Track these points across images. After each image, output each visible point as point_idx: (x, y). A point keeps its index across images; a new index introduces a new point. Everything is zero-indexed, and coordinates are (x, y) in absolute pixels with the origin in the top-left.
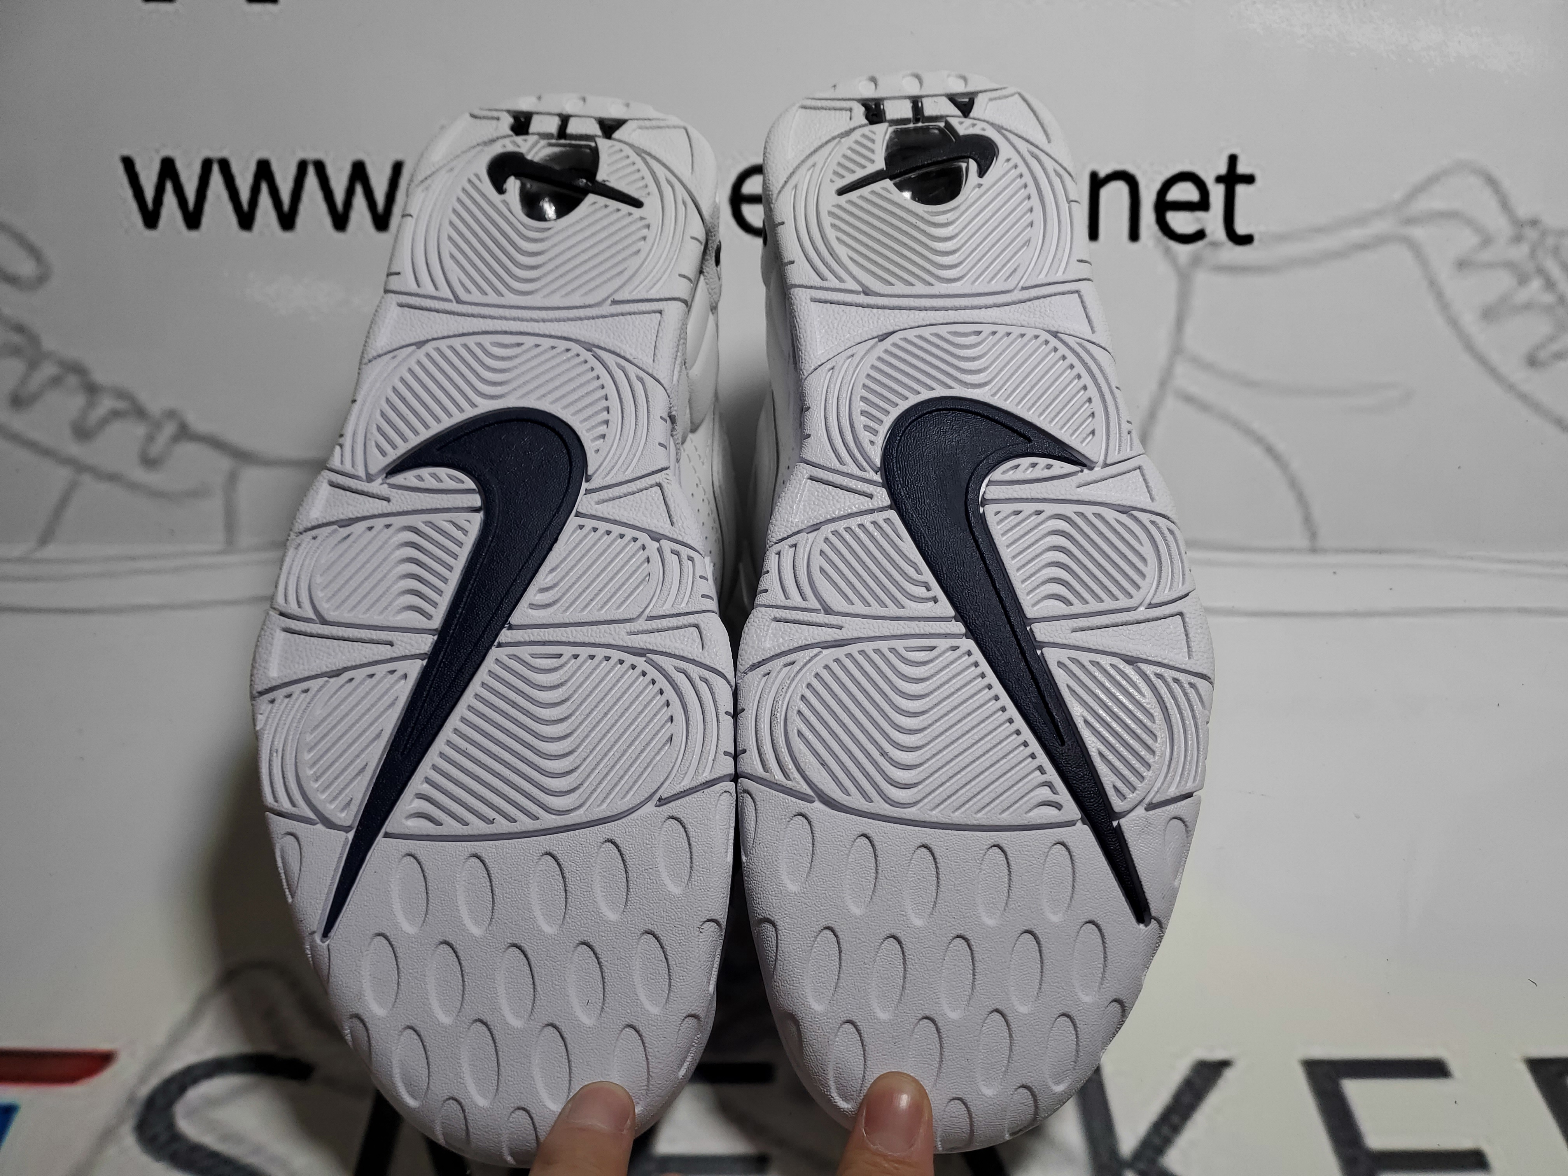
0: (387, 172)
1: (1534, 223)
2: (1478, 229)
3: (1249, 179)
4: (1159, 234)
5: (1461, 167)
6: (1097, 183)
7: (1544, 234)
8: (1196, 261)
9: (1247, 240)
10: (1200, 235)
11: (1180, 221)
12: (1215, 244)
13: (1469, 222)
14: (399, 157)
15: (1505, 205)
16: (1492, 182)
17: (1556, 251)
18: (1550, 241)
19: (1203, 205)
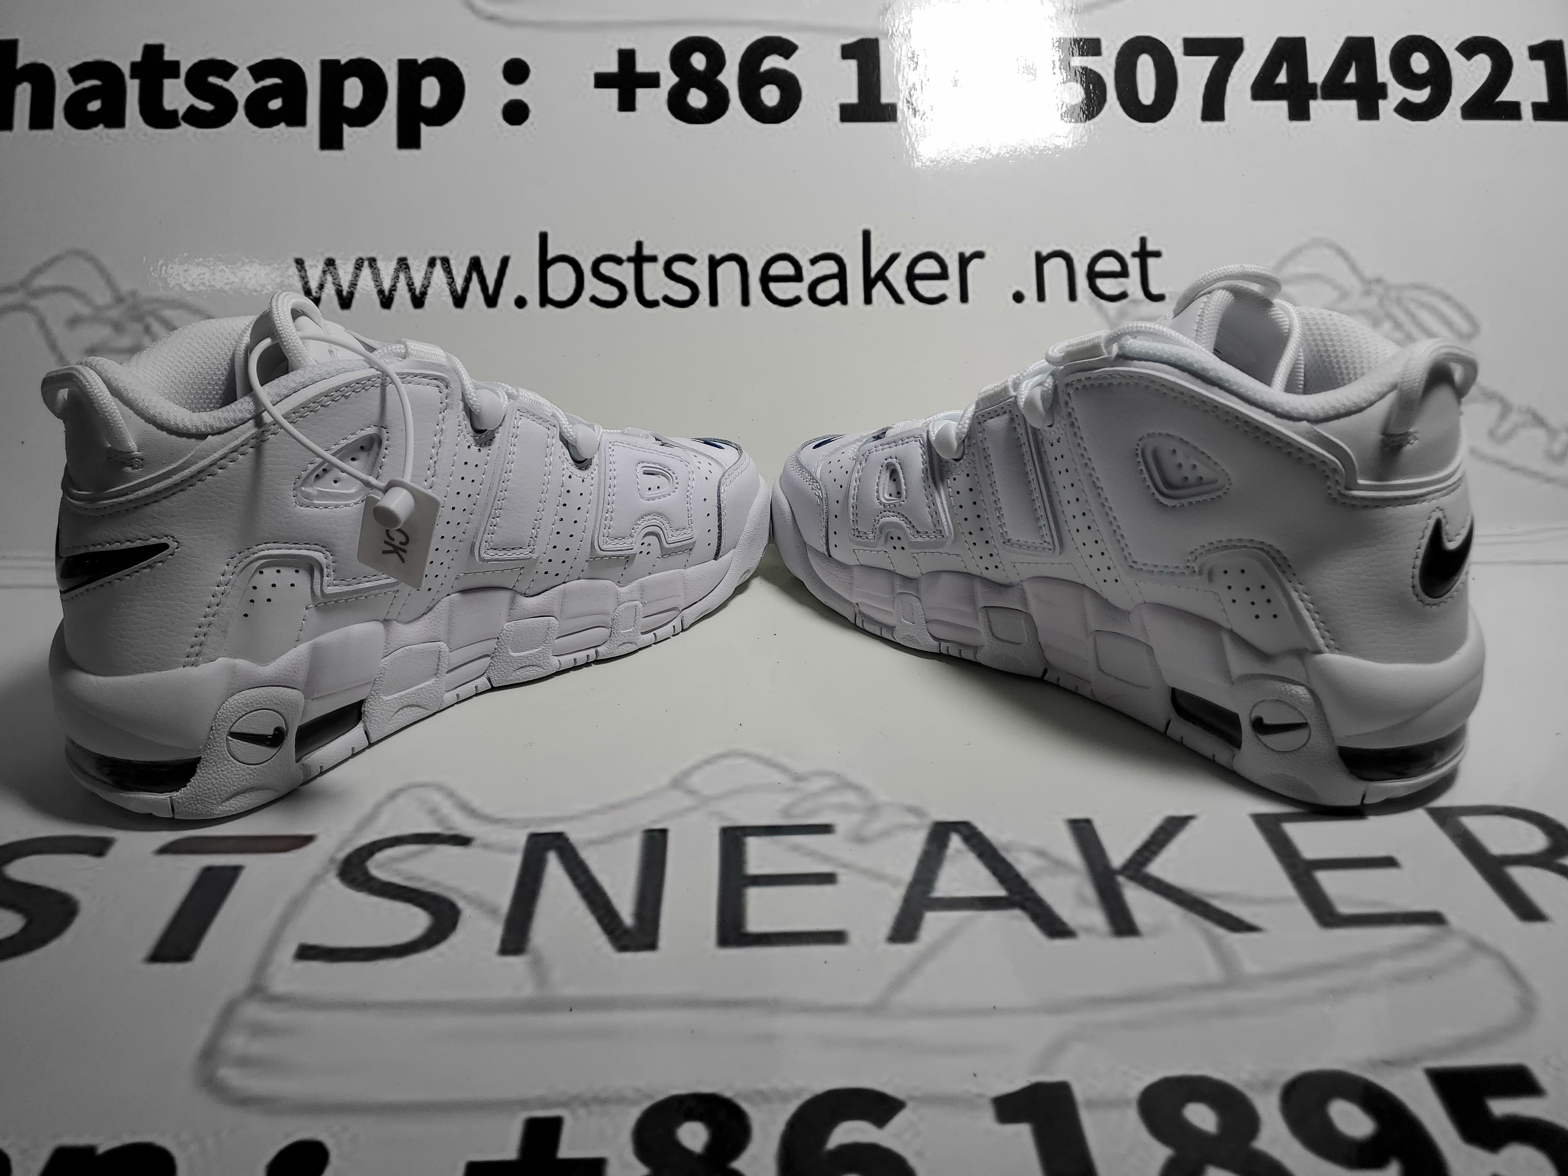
0: (497, 264)
1: (1379, 281)
2: (1336, 286)
3: (1157, 254)
4: (1093, 295)
5: (1316, 243)
6: (1041, 260)
7: (1388, 289)
8: (1122, 314)
9: (1160, 298)
10: (1123, 295)
11: (1107, 286)
12: (1136, 302)
13: (1329, 281)
14: (507, 254)
15: (1354, 268)
16: (1342, 253)
17: (1399, 301)
18: (1393, 294)
19: (1124, 273)
